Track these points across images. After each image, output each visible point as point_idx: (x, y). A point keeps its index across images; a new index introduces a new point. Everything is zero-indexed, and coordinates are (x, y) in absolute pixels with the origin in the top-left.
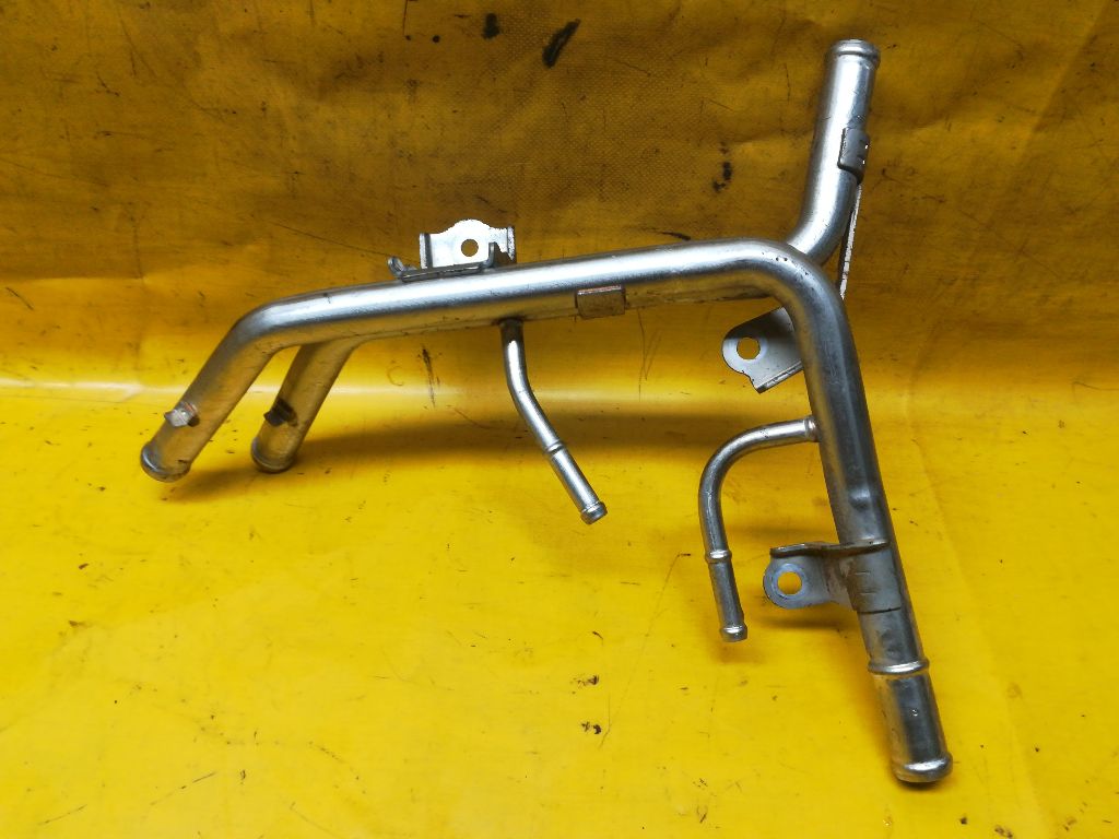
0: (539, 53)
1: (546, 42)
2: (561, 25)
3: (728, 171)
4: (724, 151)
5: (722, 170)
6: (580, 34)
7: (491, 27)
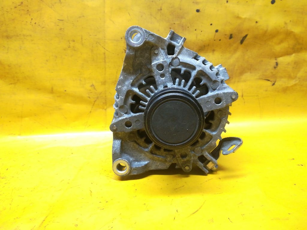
0: (240, 41)
1: (241, 39)
2: (244, 35)
3: (277, 64)
4: (276, 60)
5: (275, 64)
6: (248, 37)
7: (231, 37)
